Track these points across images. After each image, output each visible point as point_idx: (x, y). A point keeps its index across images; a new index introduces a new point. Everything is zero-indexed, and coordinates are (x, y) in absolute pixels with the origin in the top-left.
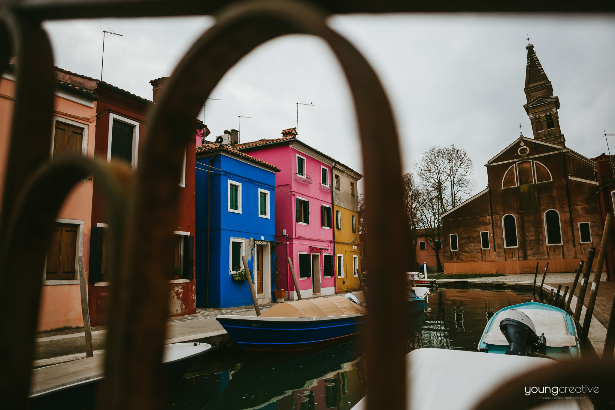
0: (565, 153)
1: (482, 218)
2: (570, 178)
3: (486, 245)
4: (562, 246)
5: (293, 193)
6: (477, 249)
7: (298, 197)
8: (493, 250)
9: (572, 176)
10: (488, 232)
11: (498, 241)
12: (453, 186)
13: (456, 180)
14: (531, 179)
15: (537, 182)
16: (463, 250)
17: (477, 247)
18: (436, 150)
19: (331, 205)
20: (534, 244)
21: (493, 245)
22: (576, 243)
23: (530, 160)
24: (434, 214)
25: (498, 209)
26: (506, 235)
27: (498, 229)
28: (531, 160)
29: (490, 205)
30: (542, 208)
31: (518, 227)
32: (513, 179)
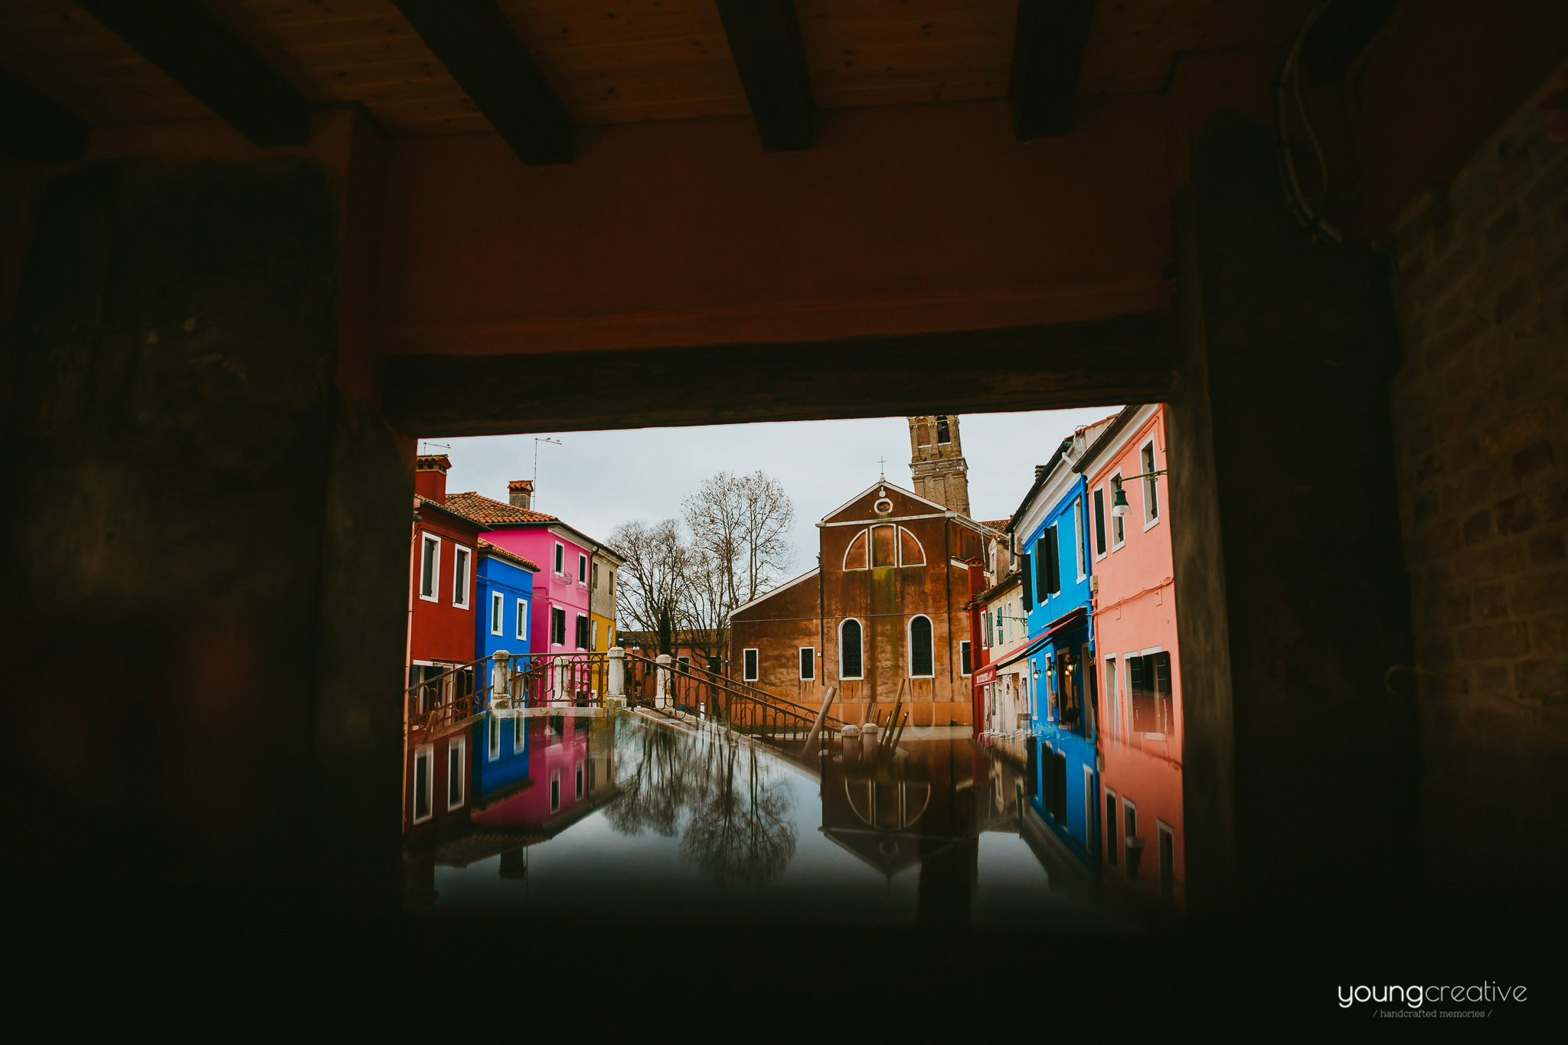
0: (949, 518)
1: (804, 623)
2: (954, 563)
3: (808, 673)
4: (933, 679)
5: (550, 600)
6: (793, 680)
7: (555, 606)
8: (821, 682)
9: (957, 559)
10: (812, 650)
11: (829, 666)
12: (754, 550)
13: (759, 542)
14: (892, 559)
15: (903, 564)
16: (767, 681)
17: (792, 676)
18: (727, 479)
19: (586, 612)
20: (889, 675)
21: (821, 674)
22: (954, 675)
23: (892, 524)
24: (712, 602)
25: (834, 607)
26: (843, 655)
27: (831, 644)
28: (894, 525)
29: (820, 599)
30: (906, 611)
31: (865, 643)
32: (862, 556)
